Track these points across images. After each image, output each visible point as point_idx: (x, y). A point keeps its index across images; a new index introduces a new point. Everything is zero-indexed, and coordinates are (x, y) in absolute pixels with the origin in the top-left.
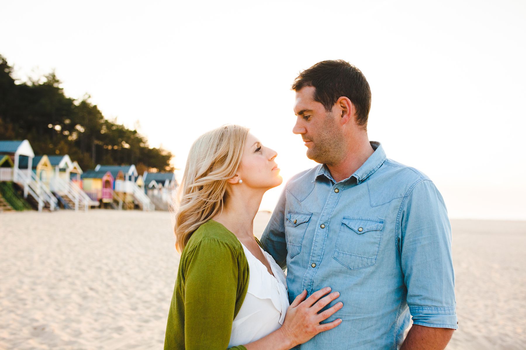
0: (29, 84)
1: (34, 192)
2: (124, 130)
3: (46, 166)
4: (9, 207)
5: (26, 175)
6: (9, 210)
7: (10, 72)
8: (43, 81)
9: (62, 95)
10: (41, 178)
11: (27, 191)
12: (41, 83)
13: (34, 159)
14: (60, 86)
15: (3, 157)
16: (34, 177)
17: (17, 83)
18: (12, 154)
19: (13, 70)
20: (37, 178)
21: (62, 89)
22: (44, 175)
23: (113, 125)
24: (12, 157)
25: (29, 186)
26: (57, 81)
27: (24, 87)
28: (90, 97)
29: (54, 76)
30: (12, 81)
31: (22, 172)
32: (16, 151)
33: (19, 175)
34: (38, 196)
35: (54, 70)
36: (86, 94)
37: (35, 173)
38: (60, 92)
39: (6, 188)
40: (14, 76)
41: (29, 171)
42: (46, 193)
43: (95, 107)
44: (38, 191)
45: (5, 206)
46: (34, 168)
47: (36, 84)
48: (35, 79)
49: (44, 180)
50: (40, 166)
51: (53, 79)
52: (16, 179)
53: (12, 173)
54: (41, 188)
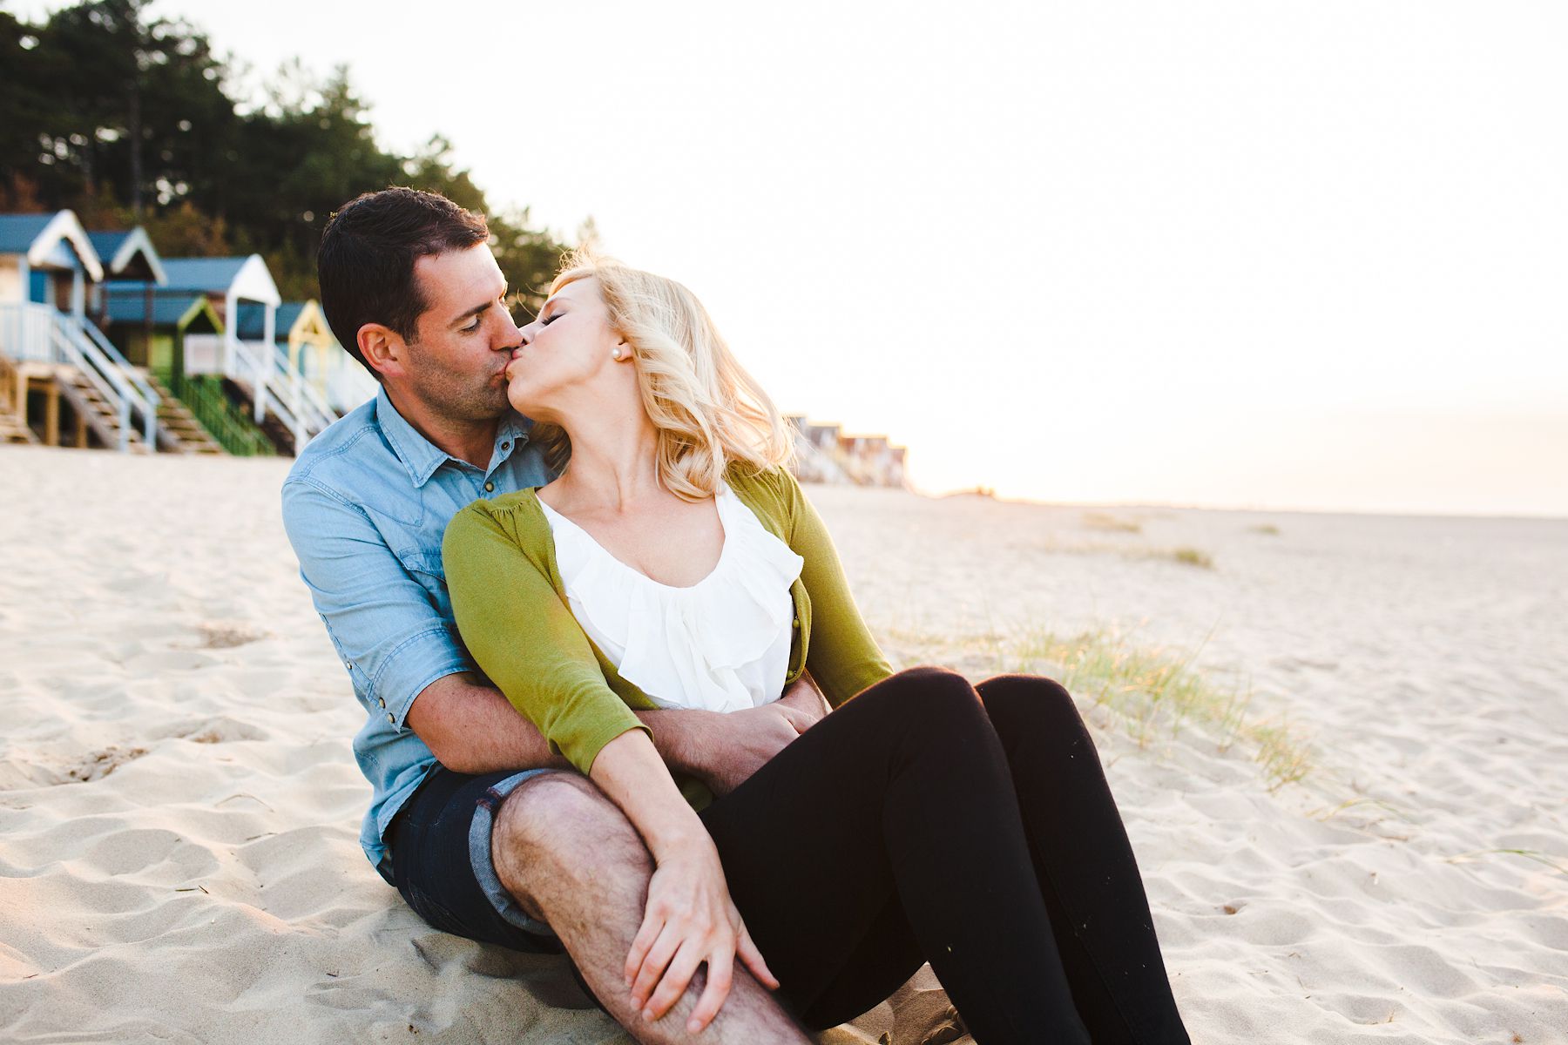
0: (274, 112)
1: (284, 406)
2: (550, 248)
3: (316, 332)
4: (213, 443)
5: (260, 358)
6: (212, 452)
7: (218, 80)
8: (312, 102)
9: (368, 146)
10: (302, 370)
11: (262, 403)
12: (307, 109)
13: (278, 311)
14: (361, 118)
15: (193, 302)
16: (283, 366)
17: (241, 110)
18: (217, 297)
19: (229, 73)
20: (292, 368)
21: (368, 126)
22: (312, 360)
23: (517, 233)
24: (219, 306)
25: (269, 389)
26: (354, 104)
27: (259, 122)
28: (446, 147)
29: (342, 88)
30: (228, 105)
31: (249, 349)
32: (228, 286)
33: (239, 356)
34: (294, 418)
35: (344, 70)
36: (437, 137)
37: (286, 354)
38: (362, 135)
39: (203, 393)
40: (229, 89)
41: (268, 345)
42: (317, 411)
43: (462, 177)
44: (295, 405)
45: (200, 440)
46: (282, 339)
47: (295, 113)
48: (290, 98)
49: (311, 375)
50: (297, 334)
51: (340, 98)
52: (231, 371)
53: (220, 352)
54: (303, 394)
